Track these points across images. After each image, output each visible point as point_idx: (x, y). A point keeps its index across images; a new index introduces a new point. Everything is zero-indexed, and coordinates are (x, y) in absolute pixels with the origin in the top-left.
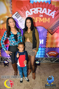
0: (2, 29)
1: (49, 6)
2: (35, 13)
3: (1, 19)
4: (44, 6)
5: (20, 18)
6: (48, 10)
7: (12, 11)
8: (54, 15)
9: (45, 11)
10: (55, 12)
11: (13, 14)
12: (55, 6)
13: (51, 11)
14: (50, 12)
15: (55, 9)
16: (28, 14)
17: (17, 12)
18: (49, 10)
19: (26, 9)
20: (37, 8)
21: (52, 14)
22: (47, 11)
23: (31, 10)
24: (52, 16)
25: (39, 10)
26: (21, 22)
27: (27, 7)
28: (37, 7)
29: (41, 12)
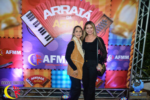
0: (4, 37)
1: (80, 2)
2: (59, 13)
3: (3, 21)
4: (72, 3)
5: (35, 20)
6: (80, 8)
7: (21, 9)
8: (89, 16)
9: (74, 11)
10: (91, 13)
11: (22, 15)
12: (91, 4)
13: (84, 10)
14: (83, 13)
15: (90, 8)
16: (47, 14)
17: (29, 12)
18: (82, 10)
19: (45, 6)
20: (62, 7)
21: (87, 16)
22: (79, 10)
23: (52, 9)
24: (86, 17)
25: (65, 8)
26: (36, 26)
27: (46, 5)
28: (61, 5)
29: (69, 12)
